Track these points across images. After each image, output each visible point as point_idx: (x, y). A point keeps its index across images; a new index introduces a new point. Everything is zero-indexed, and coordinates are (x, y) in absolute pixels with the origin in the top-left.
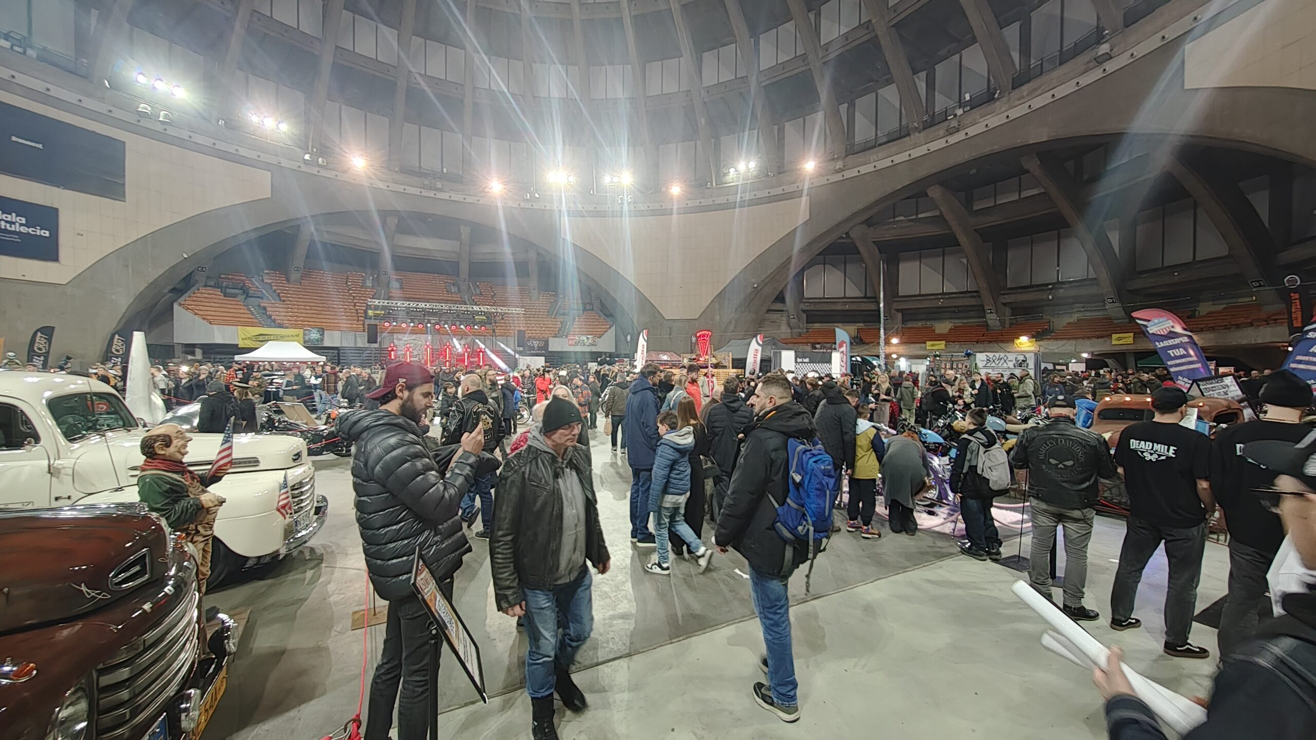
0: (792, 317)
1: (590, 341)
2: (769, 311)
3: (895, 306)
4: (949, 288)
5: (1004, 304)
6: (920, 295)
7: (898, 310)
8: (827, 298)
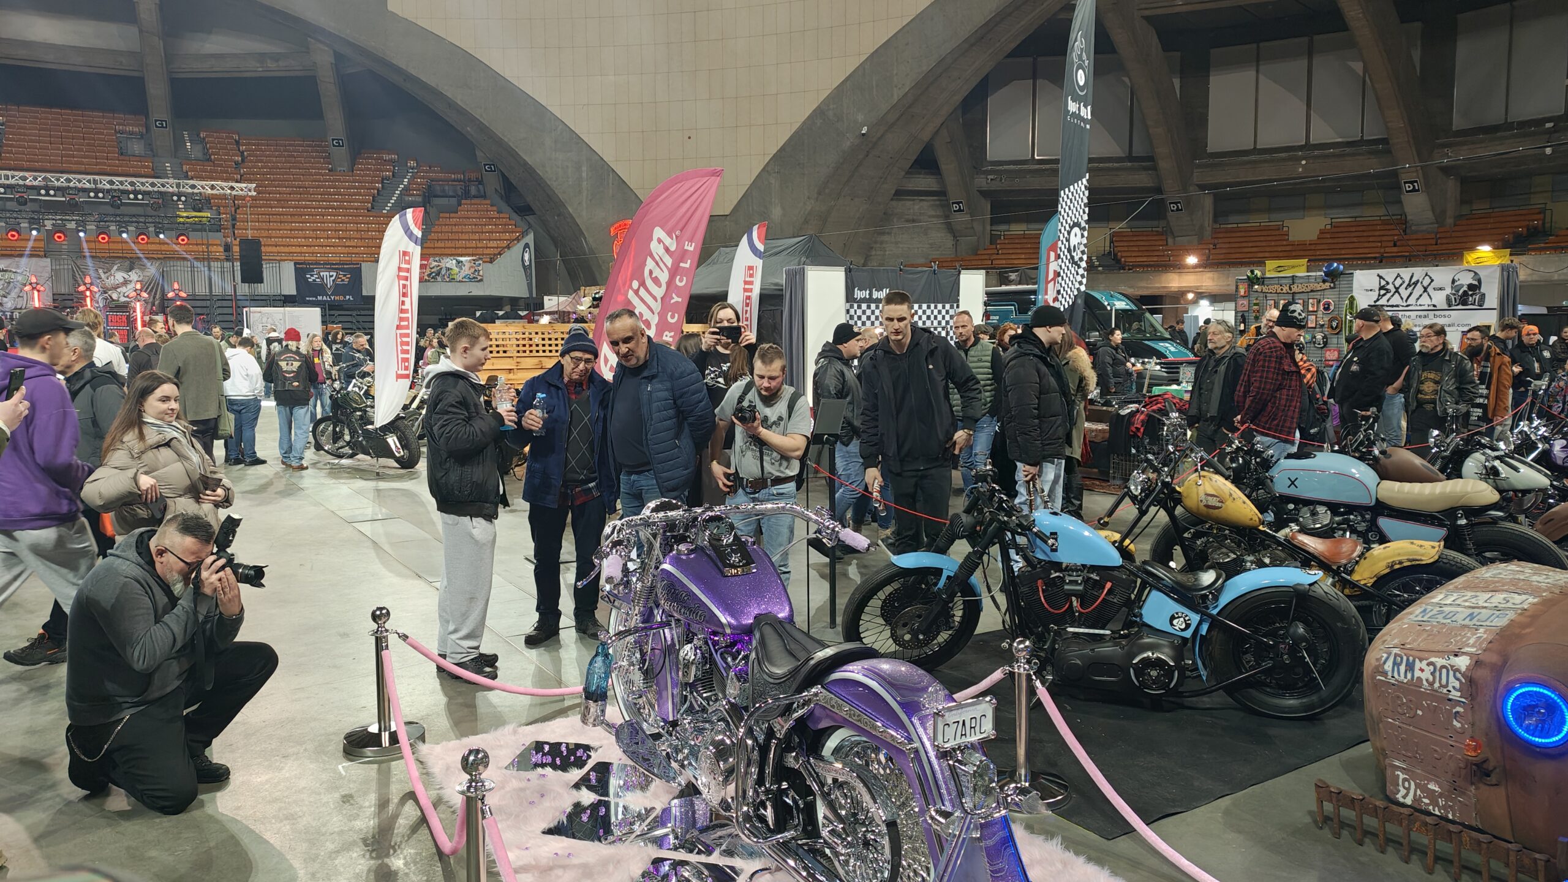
0: (955, 207)
1: (466, 270)
2: (900, 194)
3: (1198, 177)
4: (1323, 133)
5: (1446, 170)
6: (1255, 151)
7: (1202, 187)
8: (1040, 162)
